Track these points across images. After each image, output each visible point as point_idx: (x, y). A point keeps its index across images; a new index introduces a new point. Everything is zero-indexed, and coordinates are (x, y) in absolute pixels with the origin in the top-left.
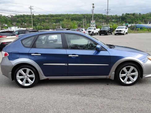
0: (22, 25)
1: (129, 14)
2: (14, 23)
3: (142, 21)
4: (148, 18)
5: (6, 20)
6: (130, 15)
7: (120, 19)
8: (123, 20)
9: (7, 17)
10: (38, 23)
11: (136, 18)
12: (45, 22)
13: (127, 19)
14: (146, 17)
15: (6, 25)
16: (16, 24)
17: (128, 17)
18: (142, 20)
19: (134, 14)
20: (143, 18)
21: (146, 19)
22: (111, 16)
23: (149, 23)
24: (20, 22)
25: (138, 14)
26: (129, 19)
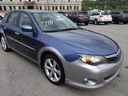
0: (102, 8)
2: (97, 7)
5: (91, 4)
9: (93, 1)
10: (117, 6)
12: (126, 5)
15: (91, 8)
16: (98, 7)
24: (102, 5)
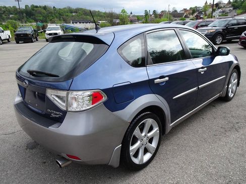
1: (37, 7)
3: (60, 20)
4: (67, 16)
6: (40, 8)
7: (23, 14)
8: (30, 17)
11: (50, 15)
13: (36, 15)
14: (64, 14)
17: (36, 11)
18: (60, 17)
19: (45, 8)
20: (60, 14)
21: (64, 17)
22: (5, 7)
23: (72, 23)
25: (51, 8)
26: (39, 15)
